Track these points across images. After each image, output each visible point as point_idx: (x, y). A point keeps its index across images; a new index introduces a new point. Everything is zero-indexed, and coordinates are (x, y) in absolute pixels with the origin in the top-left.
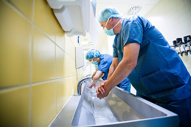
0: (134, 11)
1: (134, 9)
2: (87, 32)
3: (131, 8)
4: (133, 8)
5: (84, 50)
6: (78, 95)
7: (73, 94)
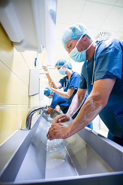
0: (102, 37)
1: (103, 35)
2: (43, 47)
3: (100, 34)
4: (102, 33)
5: (40, 74)
6: (26, 129)
7: (20, 128)
